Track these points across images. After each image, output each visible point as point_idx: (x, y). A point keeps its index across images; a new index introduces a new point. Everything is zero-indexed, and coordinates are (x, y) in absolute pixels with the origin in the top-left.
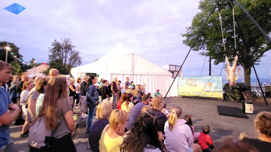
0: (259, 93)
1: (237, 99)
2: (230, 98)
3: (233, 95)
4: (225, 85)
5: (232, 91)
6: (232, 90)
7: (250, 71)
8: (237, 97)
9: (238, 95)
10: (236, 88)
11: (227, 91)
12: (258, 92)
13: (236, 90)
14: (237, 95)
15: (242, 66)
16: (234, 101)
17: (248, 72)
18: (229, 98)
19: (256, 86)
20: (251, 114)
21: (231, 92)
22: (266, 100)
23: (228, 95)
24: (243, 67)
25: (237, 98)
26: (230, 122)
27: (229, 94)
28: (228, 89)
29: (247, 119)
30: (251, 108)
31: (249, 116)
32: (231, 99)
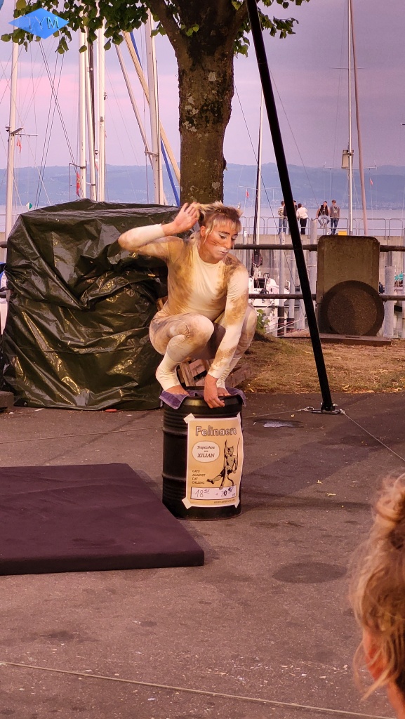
0: (267, 303)
1: (119, 380)
2: (57, 377)
3: (78, 337)
4: (17, 234)
5: (77, 297)
6: (76, 289)
7: (226, 86)
8: (117, 357)
9: (121, 337)
10: (113, 261)
11: (35, 300)
12: (257, 291)
13: (110, 286)
14: (118, 330)
15: (160, 30)
16: (91, 403)
17: (212, 95)
18: (49, 368)
19: (250, 242)
20: (228, 513)
21: (66, 307)
22: (327, 361)
23: (43, 344)
24: (178, 40)
25: (119, 369)
26: (63, 636)
27: (52, 329)
28: (44, 275)
29: (198, 570)
30: (228, 452)
31: (210, 535)
32: (67, 379)
